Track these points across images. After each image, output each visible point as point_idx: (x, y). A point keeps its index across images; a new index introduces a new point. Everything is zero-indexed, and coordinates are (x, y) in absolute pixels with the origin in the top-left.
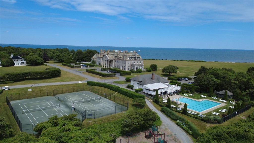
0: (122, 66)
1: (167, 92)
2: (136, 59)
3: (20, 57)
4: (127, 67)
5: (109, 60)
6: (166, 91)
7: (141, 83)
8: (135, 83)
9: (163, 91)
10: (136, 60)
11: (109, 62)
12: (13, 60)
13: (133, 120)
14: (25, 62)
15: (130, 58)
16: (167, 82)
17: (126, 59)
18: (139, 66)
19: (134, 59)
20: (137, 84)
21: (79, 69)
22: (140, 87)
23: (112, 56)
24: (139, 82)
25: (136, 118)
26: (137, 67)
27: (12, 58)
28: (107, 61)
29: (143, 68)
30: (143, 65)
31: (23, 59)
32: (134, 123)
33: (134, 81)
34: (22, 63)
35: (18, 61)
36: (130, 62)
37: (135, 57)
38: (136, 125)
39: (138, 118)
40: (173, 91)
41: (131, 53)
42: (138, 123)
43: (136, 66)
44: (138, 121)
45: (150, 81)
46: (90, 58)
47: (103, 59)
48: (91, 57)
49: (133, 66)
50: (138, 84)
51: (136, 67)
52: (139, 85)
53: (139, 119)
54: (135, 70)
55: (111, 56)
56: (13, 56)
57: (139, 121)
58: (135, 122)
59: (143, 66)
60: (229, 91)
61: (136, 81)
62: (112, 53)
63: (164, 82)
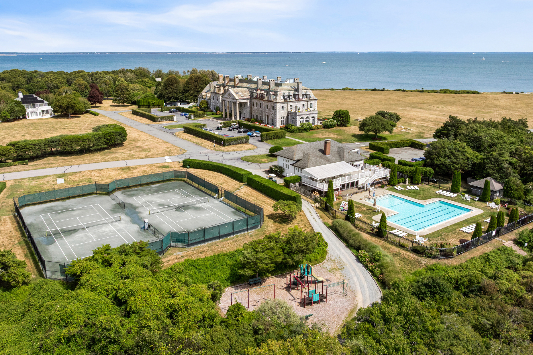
0: (268, 116)
1: (357, 182)
2: (299, 98)
3: (39, 99)
4: (277, 118)
5: (238, 102)
6: (355, 181)
7: (298, 164)
8: (287, 163)
9: (346, 181)
10: (299, 100)
11: (238, 105)
12: (25, 105)
13: (260, 255)
14: (50, 108)
15: (286, 97)
16: (360, 158)
17: (276, 98)
18: (307, 115)
19: (294, 99)
20: (290, 166)
21: (169, 123)
22: (297, 173)
23: (245, 92)
24: (295, 162)
25: (268, 249)
26: (302, 118)
27: (20, 100)
28: (232, 104)
29: (316, 120)
30: (316, 113)
31: (45, 102)
32: (261, 261)
33: (285, 159)
34: (43, 111)
35: (34, 107)
36: (285, 105)
37: (297, 93)
38: (267, 264)
39: (271, 249)
40: (371, 181)
41: (288, 84)
42: (271, 259)
43: (298, 115)
44: (271, 256)
45: (321, 158)
46: (196, 94)
47: (224, 99)
48: (199, 92)
49: (291, 116)
50: (292, 165)
51: (298, 118)
52: (295, 167)
53: (275, 252)
54: (298, 125)
55: (242, 92)
56: (23, 96)
57: (273, 255)
58: (265, 259)
59: (317, 115)
60: (496, 179)
61: (287, 160)
62: (244, 84)
63: (352, 160)
